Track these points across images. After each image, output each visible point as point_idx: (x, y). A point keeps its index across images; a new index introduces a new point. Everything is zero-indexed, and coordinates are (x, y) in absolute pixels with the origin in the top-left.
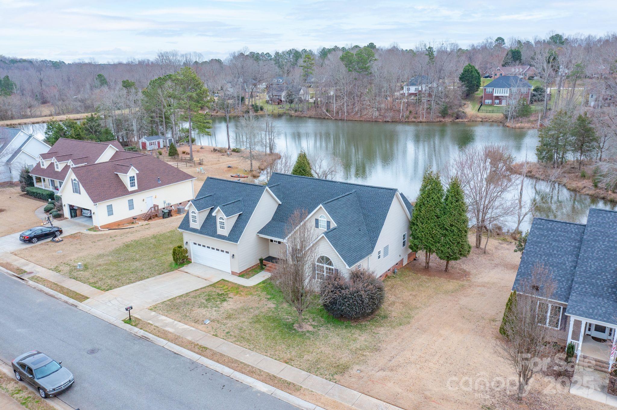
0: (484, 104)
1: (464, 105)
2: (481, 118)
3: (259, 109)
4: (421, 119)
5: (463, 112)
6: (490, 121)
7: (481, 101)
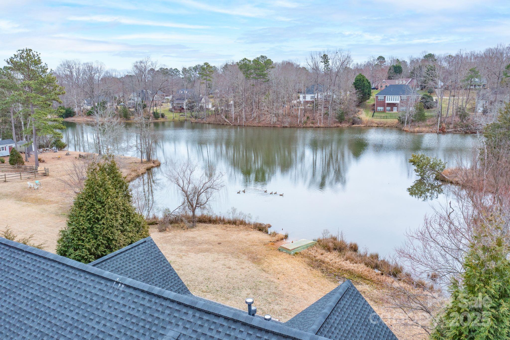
0: (377, 111)
1: (358, 112)
2: (376, 123)
3: (160, 116)
4: (318, 125)
5: (359, 118)
6: (385, 126)
7: (373, 109)
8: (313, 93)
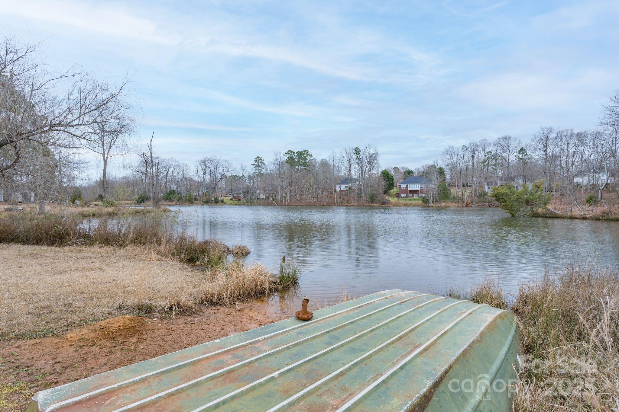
0: (400, 197)
1: (385, 197)
2: (403, 204)
5: (387, 201)
7: (397, 195)
8: (347, 184)
